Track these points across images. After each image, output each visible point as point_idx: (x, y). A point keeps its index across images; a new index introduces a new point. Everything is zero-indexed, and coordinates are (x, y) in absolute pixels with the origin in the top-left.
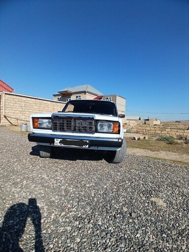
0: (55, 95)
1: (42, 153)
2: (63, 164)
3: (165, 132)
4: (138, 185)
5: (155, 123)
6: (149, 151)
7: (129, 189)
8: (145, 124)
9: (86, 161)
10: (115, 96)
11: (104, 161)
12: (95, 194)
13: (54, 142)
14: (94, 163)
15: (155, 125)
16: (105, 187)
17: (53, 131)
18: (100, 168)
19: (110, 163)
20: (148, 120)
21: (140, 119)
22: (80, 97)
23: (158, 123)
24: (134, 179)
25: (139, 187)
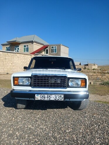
0: (3, 45)
1: (19, 106)
2: (39, 114)
3: (105, 77)
4: (104, 127)
5: (93, 67)
6: (98, 96)
7: (99, 131)
8: (85, 68)
9: (55, 110)
10: (60, 46)
11: (69, 108)
12: (76, 138)
13: (34, 97)
14: (62, 111)
15: (94, 69)
16: (81, 131)
17: (32, 88)
18: (69, 115)
19: (75, 109)
20: (87, 65)
21: (80, 64)
22: (28, 46)
23: (96, 67)
24: (99, 122)
25: (105, 129)
